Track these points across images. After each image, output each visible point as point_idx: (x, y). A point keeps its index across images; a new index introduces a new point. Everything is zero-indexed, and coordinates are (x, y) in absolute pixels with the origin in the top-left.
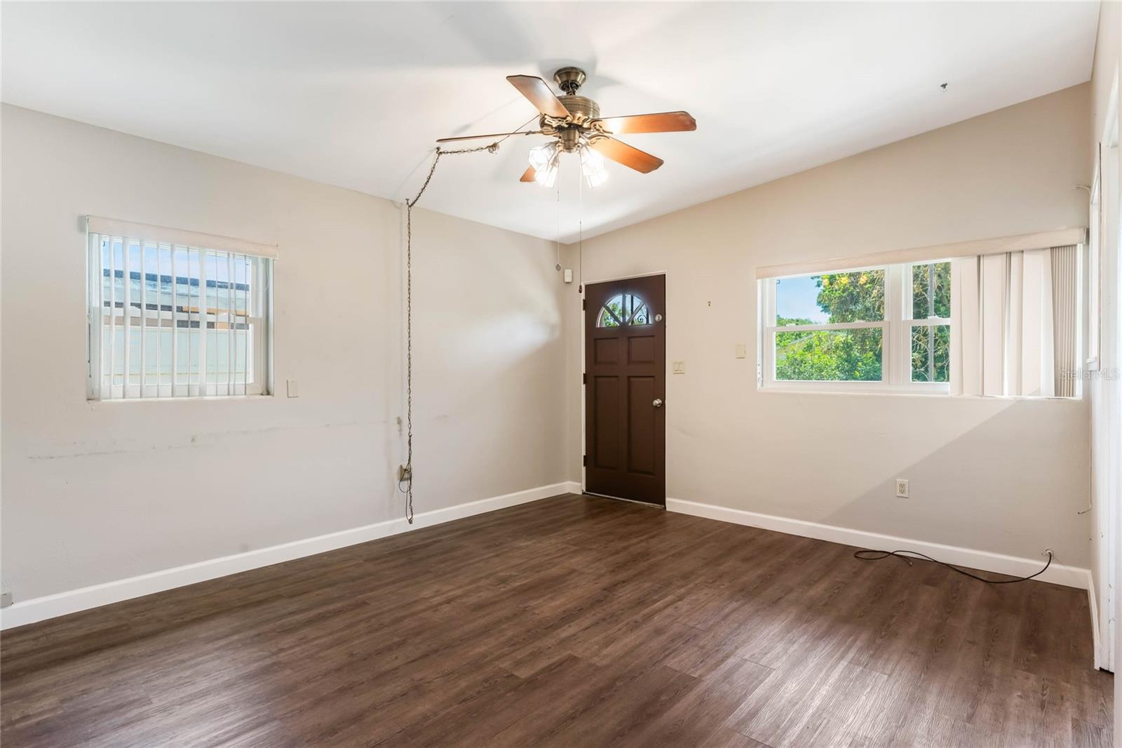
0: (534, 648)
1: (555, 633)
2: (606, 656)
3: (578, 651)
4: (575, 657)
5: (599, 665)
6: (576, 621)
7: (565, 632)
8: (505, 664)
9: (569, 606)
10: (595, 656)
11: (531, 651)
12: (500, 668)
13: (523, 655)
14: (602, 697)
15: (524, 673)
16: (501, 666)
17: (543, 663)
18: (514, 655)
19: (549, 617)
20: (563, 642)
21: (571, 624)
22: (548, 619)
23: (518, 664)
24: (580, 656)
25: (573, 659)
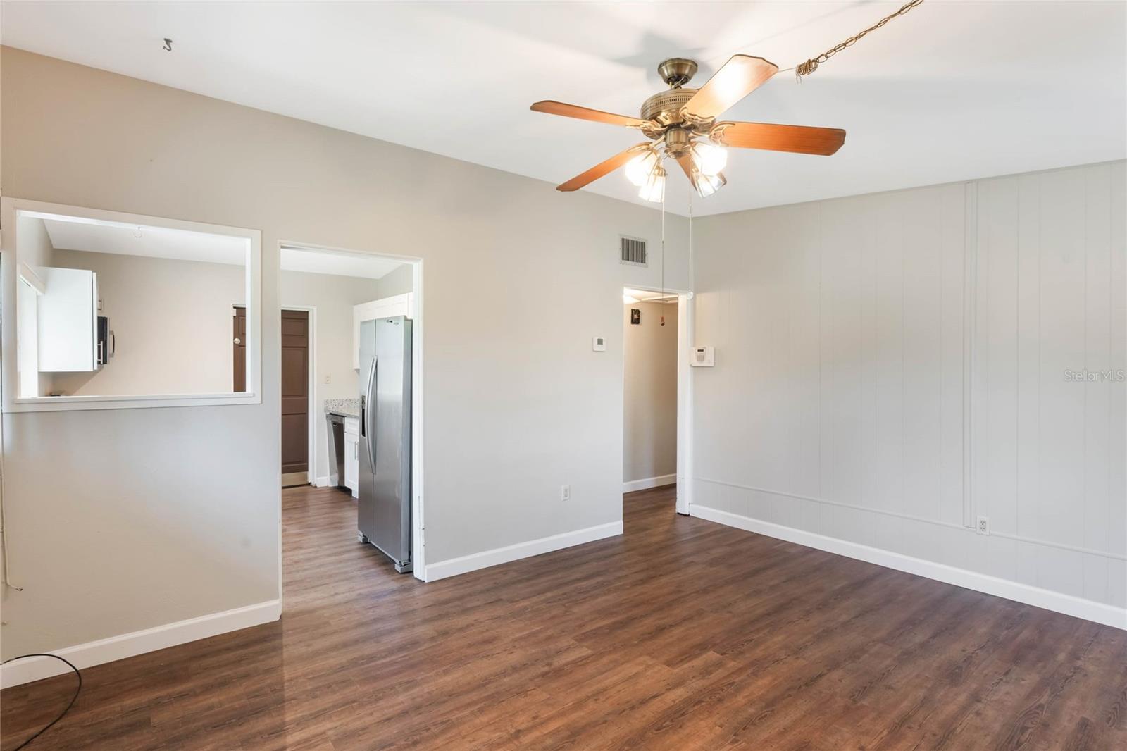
0: (708, 679)
1: (690, 693)
2: (641, 664)
3: (666, 672)
4: (669, 666)
5: (648, 658)
6: (666, 707)
7: (679, 694)
8: (732, 665)
9: (676, 738)
10: (651, 665)
11: (711, 676)
12: (735, 661)
13: (717, 672)
14: (650, 635)
15: (712, 656)
16: (735, 663)
17: (698, 662)
18: (727, 673)
19: (701, 720)
20: (679, 683)
21: (672, 704)
22: (701, 717)
23: (720, 664)
24: (664, 666)
25: (669, 664)
